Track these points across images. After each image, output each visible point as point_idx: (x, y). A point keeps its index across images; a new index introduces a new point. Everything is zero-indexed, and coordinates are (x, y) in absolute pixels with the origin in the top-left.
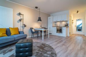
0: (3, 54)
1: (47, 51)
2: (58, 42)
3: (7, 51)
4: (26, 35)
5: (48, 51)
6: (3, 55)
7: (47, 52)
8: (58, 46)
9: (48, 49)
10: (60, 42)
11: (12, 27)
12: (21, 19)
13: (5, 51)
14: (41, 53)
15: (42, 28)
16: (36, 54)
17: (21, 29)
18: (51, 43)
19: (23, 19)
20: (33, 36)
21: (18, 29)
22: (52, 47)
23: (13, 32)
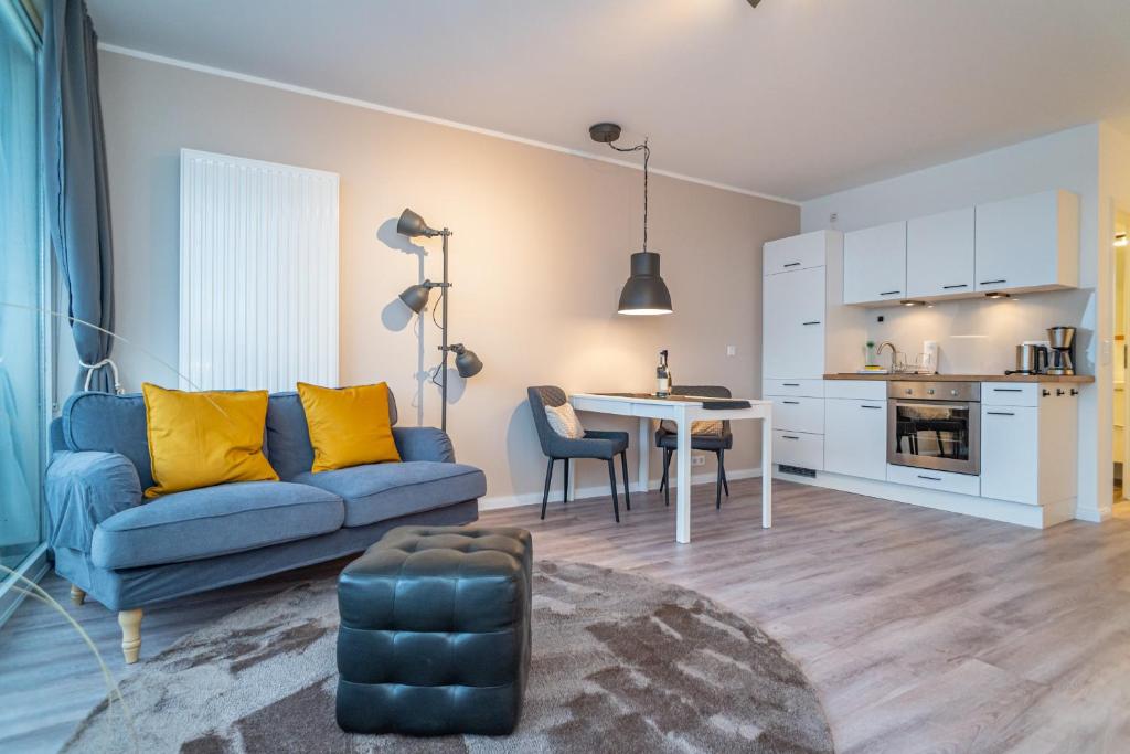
0: (227, 663)
1: (713, 702)
2: (893, 592)
3: (264, 642)
4: (476, 481)
5: (727, 703)
6: (226, 679)
7: (707, 713)
8: (890, 660)
9: (725, 673)
10: (918, 597)
11: (332, 383)
12: (428, 286)
13: (253, 640)
14: (625, 710)
15: (679, 392)
16: (565, 717)
17: (417, 407)
18: (784, 606)
19: (445, 285)
20: (556, 496)
21: (385, 398)
22: (795, 653)
23: (331, 440)
